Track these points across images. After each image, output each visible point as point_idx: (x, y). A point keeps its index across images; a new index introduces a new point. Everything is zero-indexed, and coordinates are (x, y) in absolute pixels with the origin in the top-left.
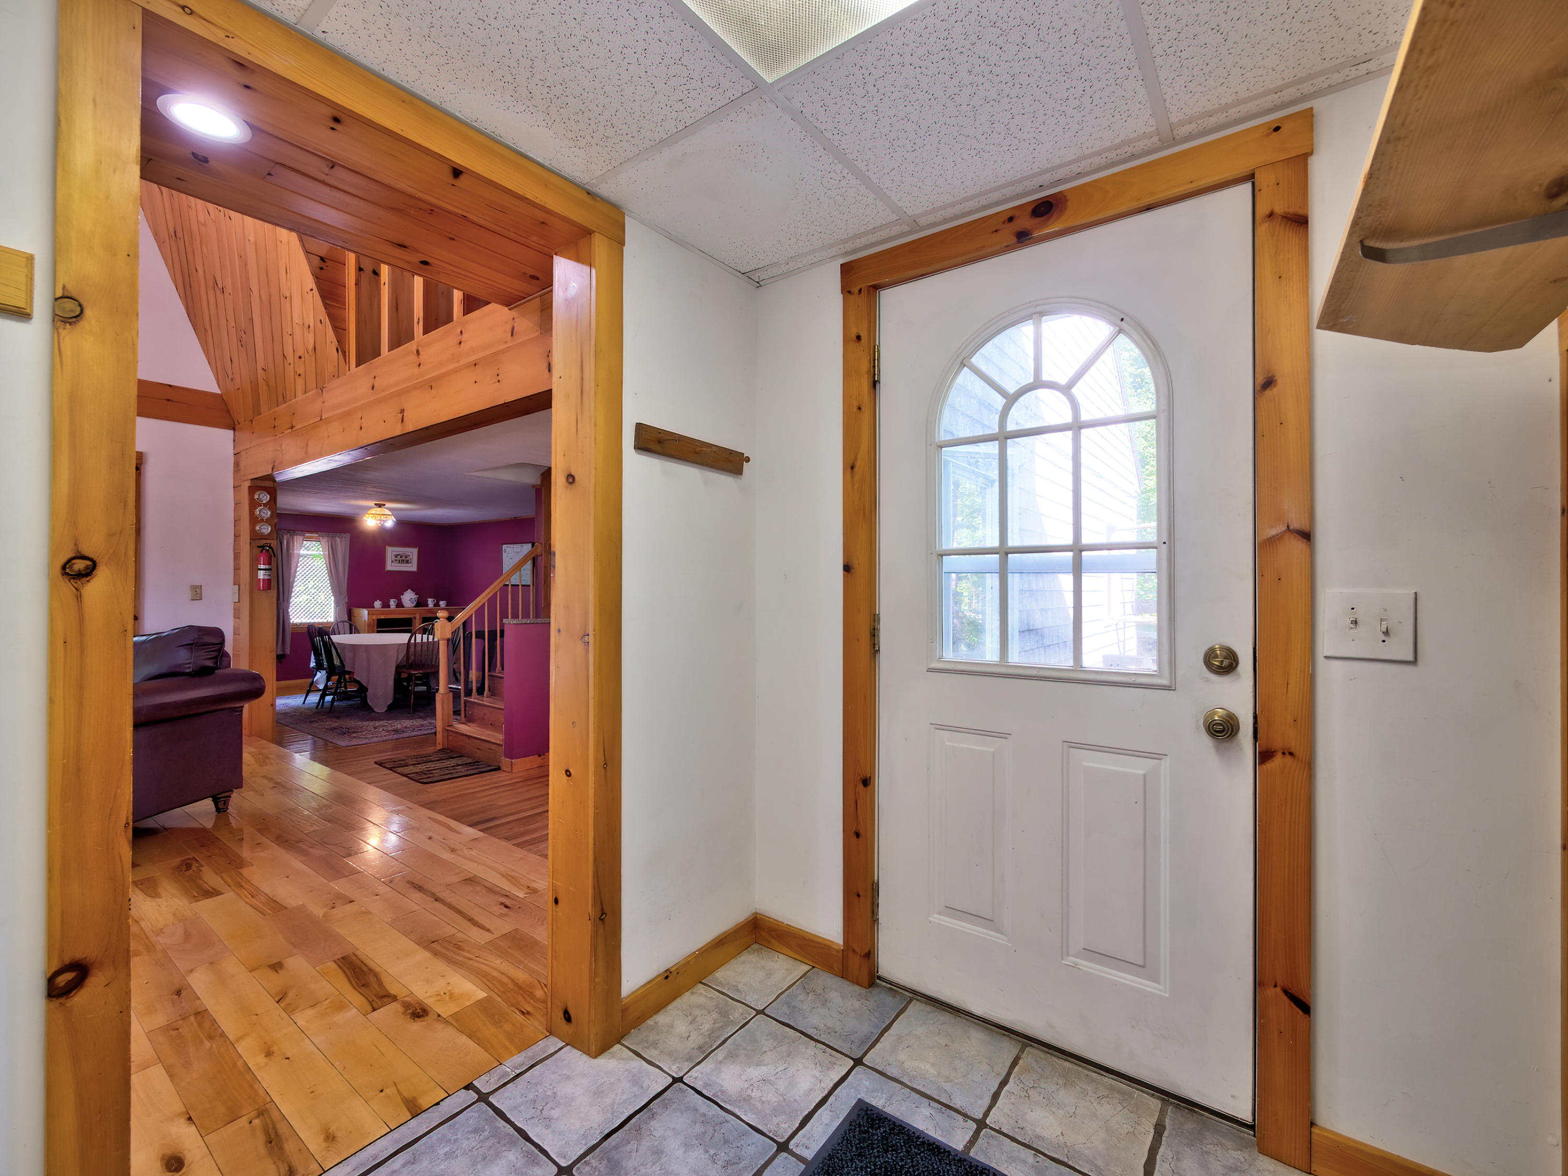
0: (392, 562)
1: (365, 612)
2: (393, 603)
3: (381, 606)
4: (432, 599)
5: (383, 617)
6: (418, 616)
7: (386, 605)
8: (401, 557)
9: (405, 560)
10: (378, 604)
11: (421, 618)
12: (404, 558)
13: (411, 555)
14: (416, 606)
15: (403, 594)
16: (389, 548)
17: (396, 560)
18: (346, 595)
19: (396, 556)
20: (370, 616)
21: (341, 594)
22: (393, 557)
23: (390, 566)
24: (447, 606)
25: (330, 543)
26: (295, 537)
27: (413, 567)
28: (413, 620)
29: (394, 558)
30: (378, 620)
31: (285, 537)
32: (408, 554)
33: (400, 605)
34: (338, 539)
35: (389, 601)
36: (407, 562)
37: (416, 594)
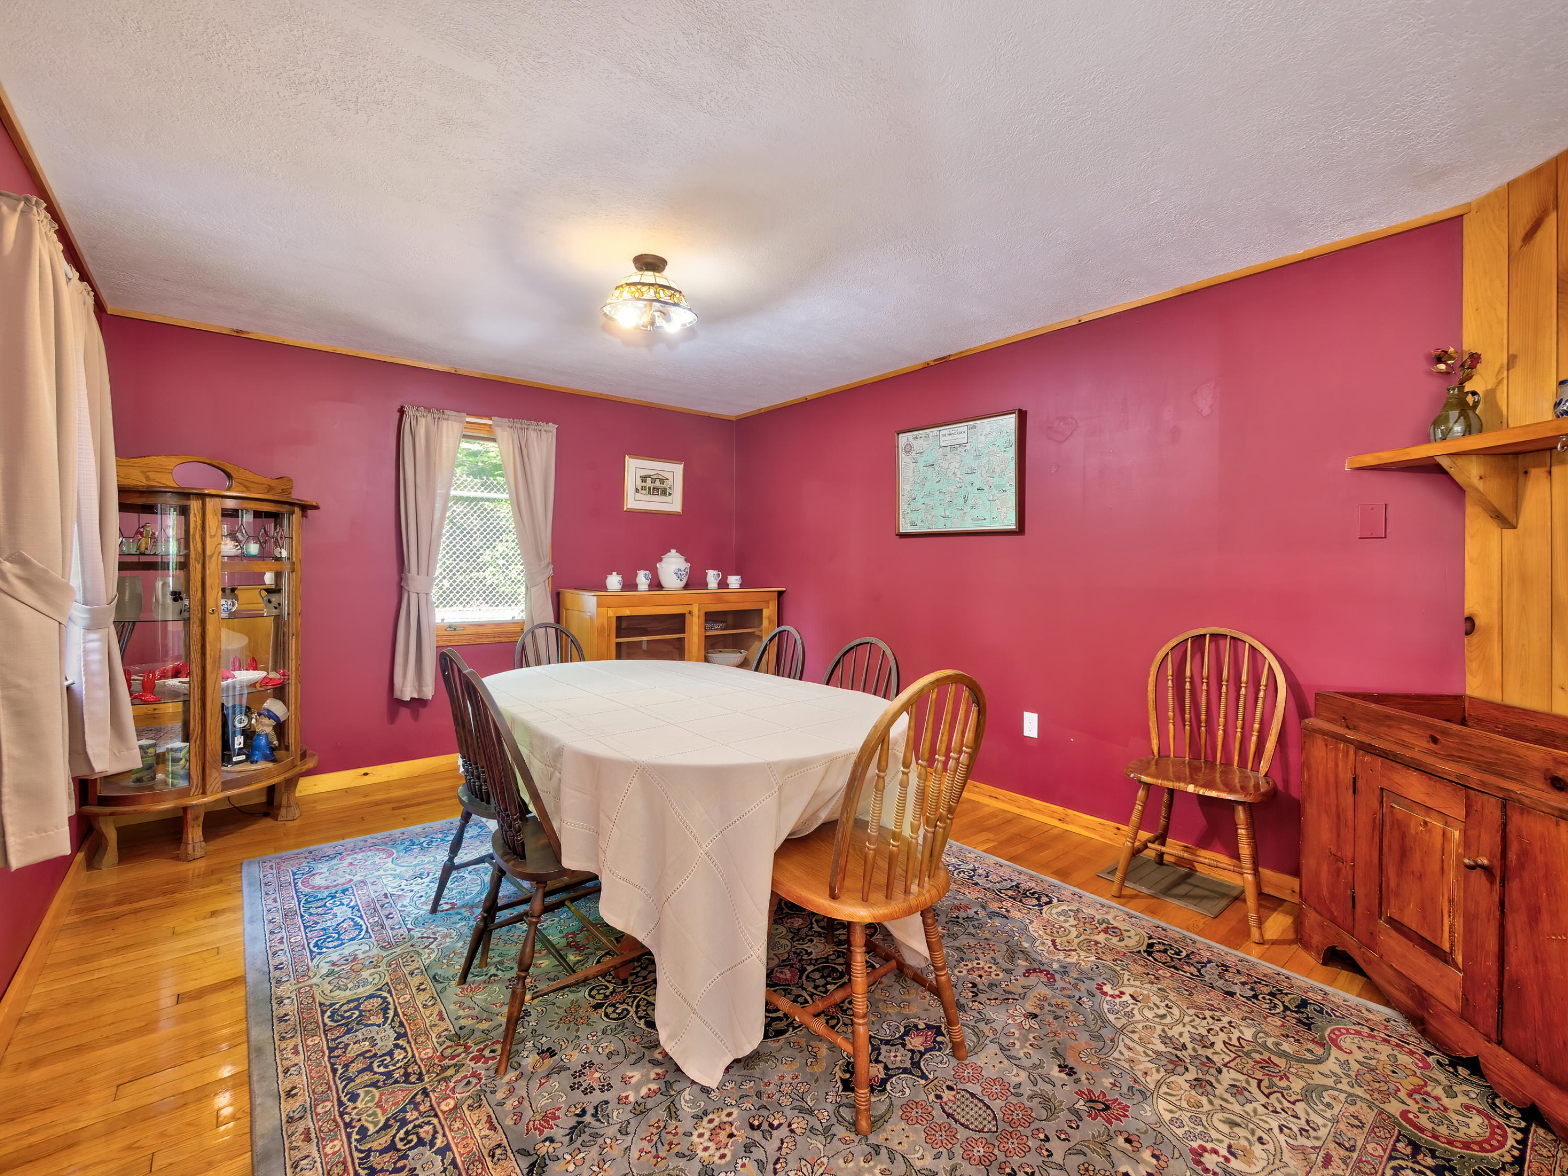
0: (637, 491)
1: (589, 601)
2: (643, 579)
3: (619, 587)
4: (716, 572)
5: (627, 612)
6: (695, 610)
7: (629, 585)
8: (654, 480)
9: (659, 488)
10: (614, 581)
11: (702, 613)
12: (657, 484)
13: (671, 478)
14: (686, 587)
15: (661, 560)
16: (632, 460)
17: (643, 488)
18: (549, 559)
19: (644, 479)
20: (604, 610)
21: (540, 559)
22: (639, 480)
23: (634, 500)
24: (742, 586)
25: (516, 441)
26: (444, 424)
27: (673, 504)
28: (688, 617)
29: (639, 484)
30: (619, 619)
31: (422, 421)
32: (666, 475)
33: (656, 585)
34: (533, 435)
35: (636, 575)
36: (664, 492)
37: (686, 560)
